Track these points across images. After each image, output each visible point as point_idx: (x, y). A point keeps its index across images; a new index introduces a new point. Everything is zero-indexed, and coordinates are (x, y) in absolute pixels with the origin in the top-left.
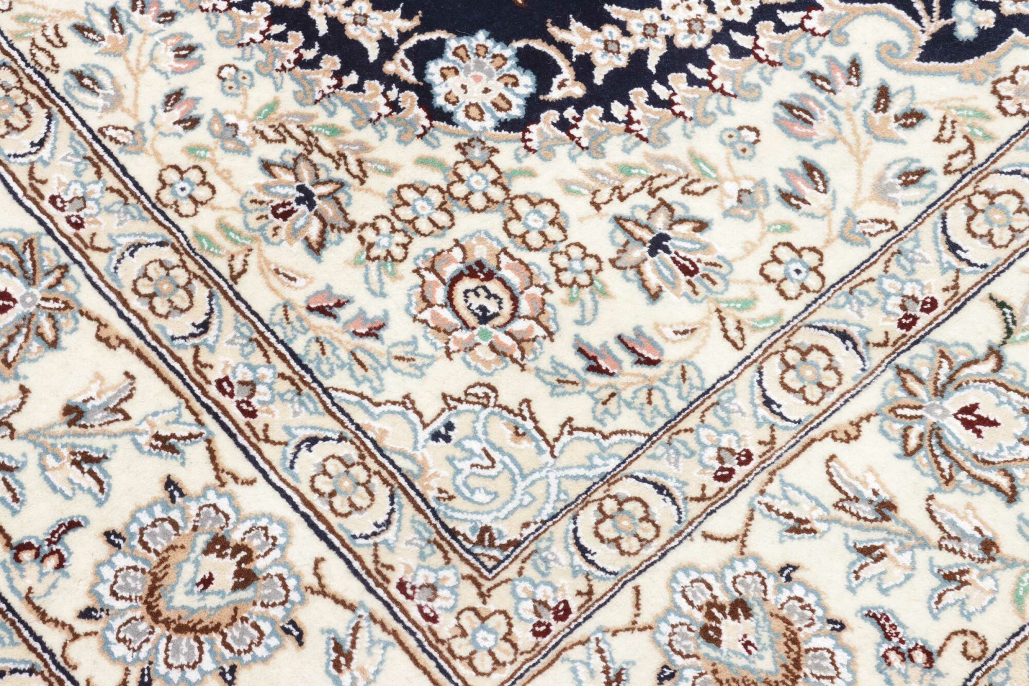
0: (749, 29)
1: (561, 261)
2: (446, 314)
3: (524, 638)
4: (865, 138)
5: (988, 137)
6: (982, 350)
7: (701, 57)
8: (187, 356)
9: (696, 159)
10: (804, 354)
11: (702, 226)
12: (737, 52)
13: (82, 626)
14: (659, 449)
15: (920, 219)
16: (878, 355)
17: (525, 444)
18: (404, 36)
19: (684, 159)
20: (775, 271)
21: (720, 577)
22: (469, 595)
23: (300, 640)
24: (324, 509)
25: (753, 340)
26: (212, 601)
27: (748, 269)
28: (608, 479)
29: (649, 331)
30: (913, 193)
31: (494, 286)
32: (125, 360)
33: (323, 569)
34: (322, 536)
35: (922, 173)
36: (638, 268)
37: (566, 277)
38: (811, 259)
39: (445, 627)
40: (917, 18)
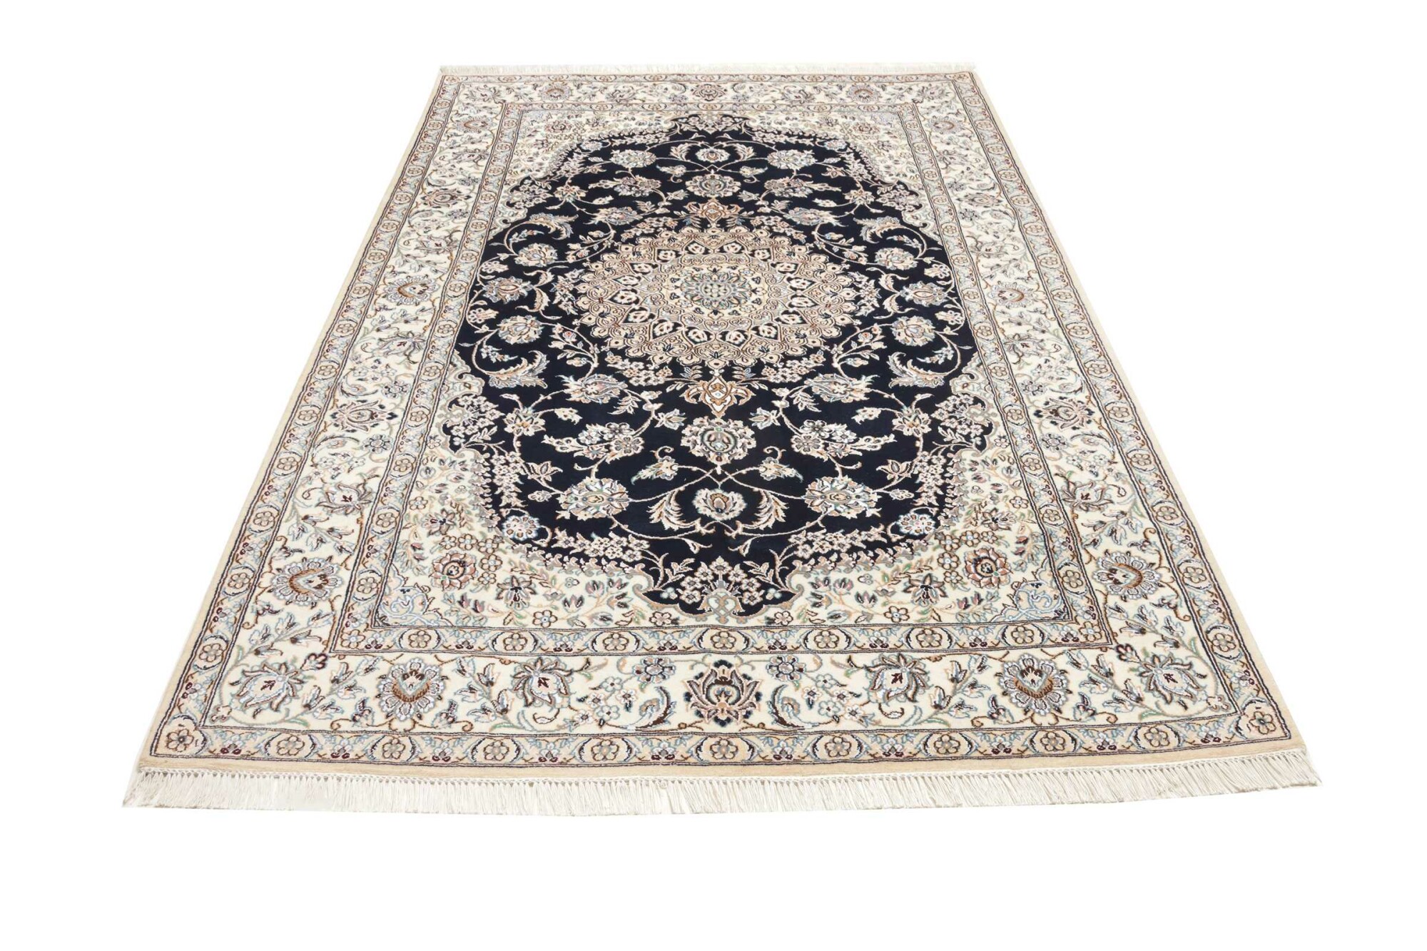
0: (608, 561)
1: (486, 575)
2: (441, 567)
3: (362, 646)
4: (605, 601)
5: (638, 623)
6: (568, 669)
7: (587, 558)
8: (371, 536)
9: (554, 578)
10: (520, 637)
11: (534, 593)
12: (599, 563)
13: (274, 571)
14: (451, 630)
15: (594, 630)
16: (539, 651)
17: (421, 607)
18: (516, 507)
19: (550, 577)
20: (539, 615)
21: (426, 666)
22: (362, 628)
23: (312, 607)
24: (356, 586)
25: (511, 625)
26: (306, 586)
27: (532, 610)
28: (429, 628)
29: (486, 604)
30: (601, 623)
31: (461, 569)
32: (357, 528)
33: (338, 598)
34: (347, 591)
35: (609, 619)
36: (503, 590)
37: (482, 579)
38: (553, 619)
39: (347, 630)
40: (655, 584)
